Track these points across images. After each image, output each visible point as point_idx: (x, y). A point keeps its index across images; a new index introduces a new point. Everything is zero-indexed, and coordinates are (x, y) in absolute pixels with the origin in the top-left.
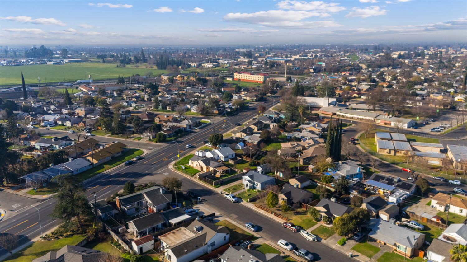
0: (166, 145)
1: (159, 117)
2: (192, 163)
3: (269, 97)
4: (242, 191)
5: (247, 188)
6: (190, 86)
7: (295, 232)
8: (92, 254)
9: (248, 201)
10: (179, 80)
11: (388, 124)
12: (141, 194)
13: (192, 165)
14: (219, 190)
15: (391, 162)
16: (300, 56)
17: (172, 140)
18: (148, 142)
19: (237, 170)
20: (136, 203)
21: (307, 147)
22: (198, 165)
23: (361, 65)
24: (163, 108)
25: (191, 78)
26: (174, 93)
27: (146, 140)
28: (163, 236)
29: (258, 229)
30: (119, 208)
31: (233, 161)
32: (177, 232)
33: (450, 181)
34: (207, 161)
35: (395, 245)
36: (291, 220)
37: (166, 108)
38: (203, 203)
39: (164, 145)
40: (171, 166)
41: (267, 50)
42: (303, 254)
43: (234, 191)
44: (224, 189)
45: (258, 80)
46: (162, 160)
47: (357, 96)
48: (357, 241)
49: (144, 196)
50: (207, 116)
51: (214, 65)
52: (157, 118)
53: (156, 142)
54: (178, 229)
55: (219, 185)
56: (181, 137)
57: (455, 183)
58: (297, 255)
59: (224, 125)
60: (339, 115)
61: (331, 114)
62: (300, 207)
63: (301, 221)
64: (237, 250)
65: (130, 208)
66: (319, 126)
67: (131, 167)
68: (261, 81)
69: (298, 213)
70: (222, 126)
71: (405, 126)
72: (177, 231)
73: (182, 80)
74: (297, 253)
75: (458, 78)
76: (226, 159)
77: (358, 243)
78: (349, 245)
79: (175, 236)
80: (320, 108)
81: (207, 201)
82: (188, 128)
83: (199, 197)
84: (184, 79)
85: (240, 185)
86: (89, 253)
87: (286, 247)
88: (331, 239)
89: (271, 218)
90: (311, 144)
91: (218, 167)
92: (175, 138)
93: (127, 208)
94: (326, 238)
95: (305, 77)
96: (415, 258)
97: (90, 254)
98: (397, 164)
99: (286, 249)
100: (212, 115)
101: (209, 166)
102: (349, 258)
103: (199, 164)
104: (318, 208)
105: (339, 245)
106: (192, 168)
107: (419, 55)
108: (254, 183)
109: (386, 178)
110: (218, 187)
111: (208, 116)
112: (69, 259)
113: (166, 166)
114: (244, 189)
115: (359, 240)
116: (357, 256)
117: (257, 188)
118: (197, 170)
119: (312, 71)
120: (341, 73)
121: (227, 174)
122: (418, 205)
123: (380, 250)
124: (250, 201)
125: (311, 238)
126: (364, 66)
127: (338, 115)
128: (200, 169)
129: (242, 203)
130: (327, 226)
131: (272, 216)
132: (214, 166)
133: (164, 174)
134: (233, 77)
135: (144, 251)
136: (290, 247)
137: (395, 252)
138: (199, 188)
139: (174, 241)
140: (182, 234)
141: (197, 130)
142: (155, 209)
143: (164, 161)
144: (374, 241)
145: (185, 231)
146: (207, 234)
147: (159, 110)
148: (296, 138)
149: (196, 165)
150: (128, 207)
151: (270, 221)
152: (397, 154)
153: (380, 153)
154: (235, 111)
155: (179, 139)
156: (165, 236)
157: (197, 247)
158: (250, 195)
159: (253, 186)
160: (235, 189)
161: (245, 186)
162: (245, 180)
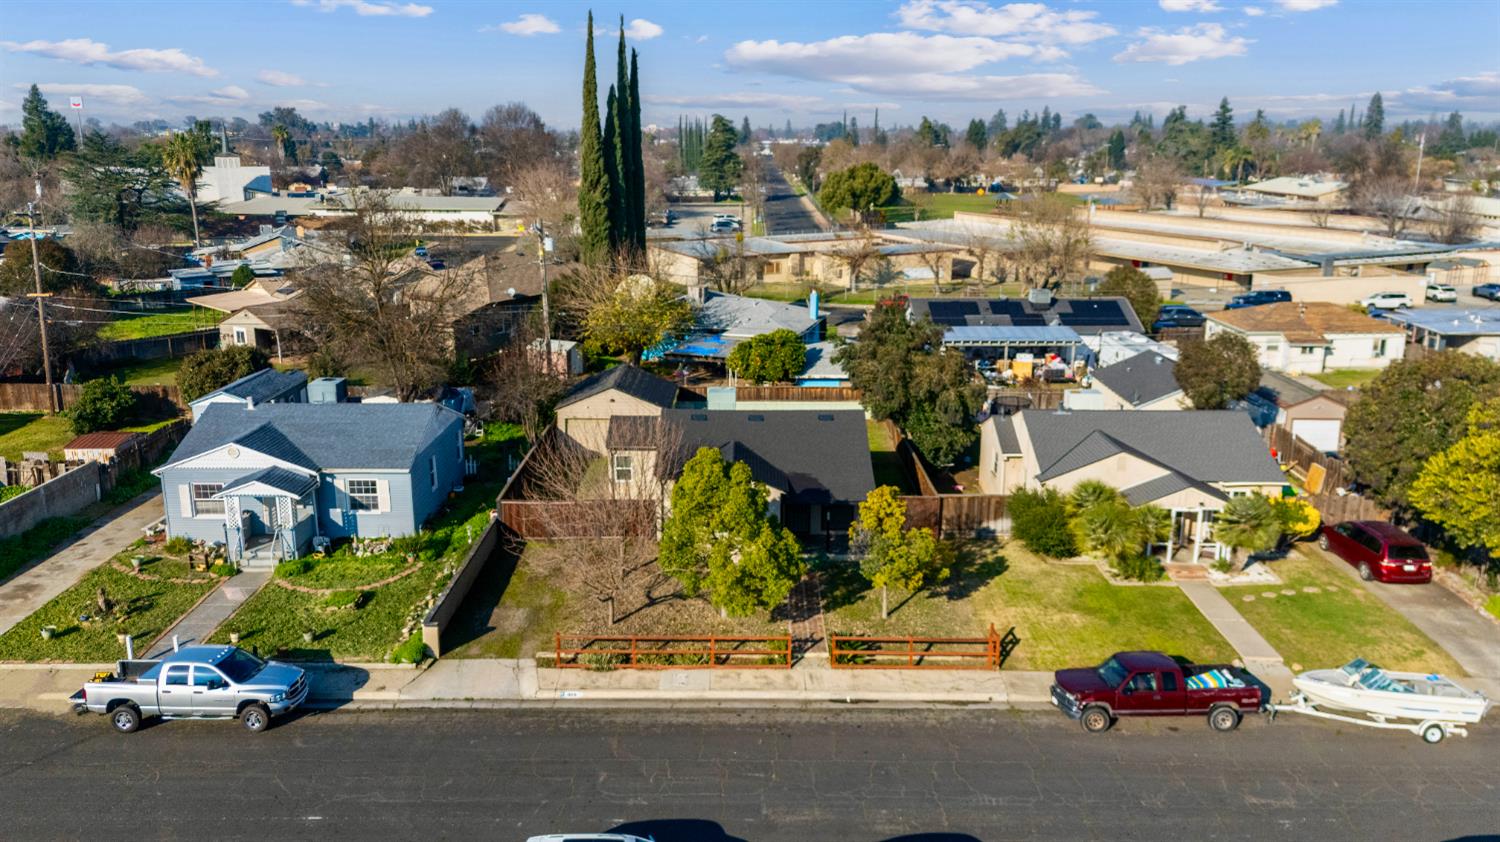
4: (233, 594)
5: (265, 563)
9: (424, 655)
43: (145, 621)
108: (320, 494)
114: (235, 572)
117: (370, 530)
124: (448, 644)
129: (367, 695)
158: (366, 598)
159: (321, 521)
160: (137, 607)
161: (235, 541)
162: (203, 491)
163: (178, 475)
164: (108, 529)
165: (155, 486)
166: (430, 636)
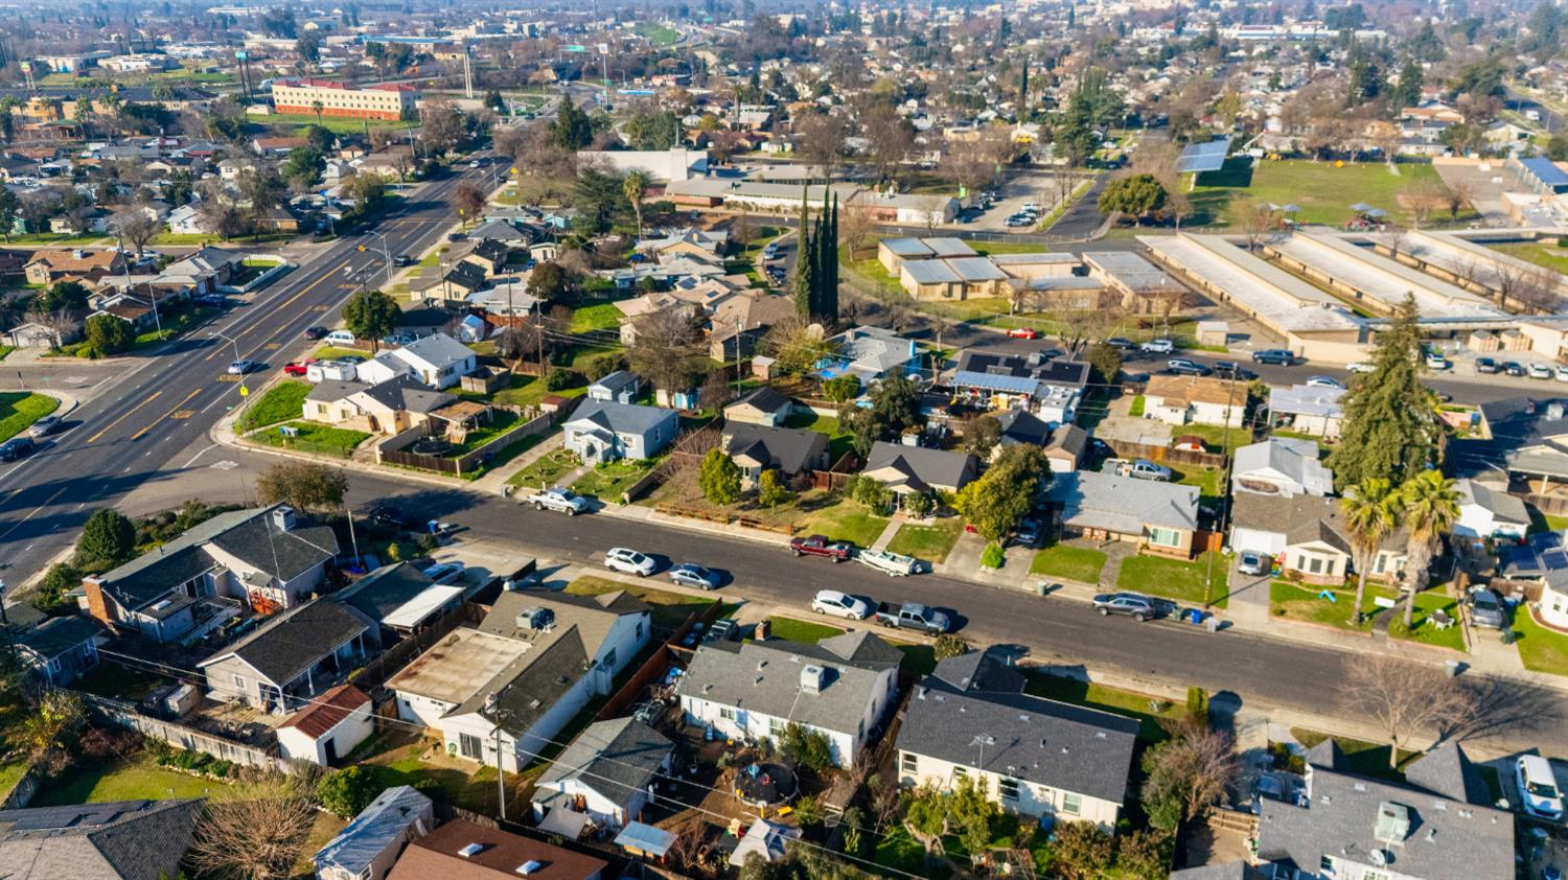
0: (145, 362)
1: (44, 261)
2: (321, 409)
3: (456, 162)
4: (579, 472)
5: (592, 463)
6: (100, 137)
7: (840, 561)
8: (128, 817)
9: (623, 502)
10: (39, 120)
11: (889, 217)
12: (193, 551)
13: (323, 419)
14: (493, 484)
15: (968, 317)
16: (479, 30)
17: (159, 342)
18: (48, 362)
19: (516, 409)
20: (182, 589)
21: (709, 304)
22: (354, 412)
23: (700, 54)
24: (30, 227)
25: (97, 107)
26: (44, 170)
27: (36, 354)
28: (402, 678)
29: (722, 579)
30: (107, 621)
31: (483, 382)
32: (450, 650)
33: (1144, 346)
34: (389, 393)
35: (1146, 532)
36: (804, 528)
37: (46, 228)
38: (456, 540)
39: (136, 365)
40: (225, 433)
41: (337, 11)
42: (916, 618)
43: (551, 478)
44: (507, 478)
45: (378, 109)
46: (168, 418)
47: (748, 144)
48: (1030, 547)
49: (206, 554)
50: (253, 242)
51: (154, 63)
52: (38, 266)
53: (93, 356)
54: (446, 639)
55: (481, 469)
56: (192, 326)
57: (1159, 348)
58: (893, 626)
59: (349, 269)
60: (735, 204)
61: (707, 201)
62: (807, 486)
63: (836, 525)
64: (729, 654)
65: (166, 611)
66: (702, 240)
67: (36, 466)
68: (393, 110)
69: (810, 506)
70: (342, 270)
71: (938, 219)
72: (448, 645)
73: (55, 119)
74: (895, 620)
75: (983, 82)
76: (450, 379)
77: (1036, 551)
78: (1018, 562)
79: (451, 666)
80: (664, 186)
81: (467, 529)
82: (203, 290)
83: (434, 522)
84: (60, 114)
85: (558, 457)
86: (110, 820)
87: (845, 611)
88: (956, 558)
89: (734, 538)
90: (721, 294)
91: (442, 407)
92: (170, 331)
93: (152, 613)
94: (939, 556)
95: (545, 97)
96: (1202, 556)
97: (119, 821)
98: (985, 321)
99: (849, 617)
100: (277, 239)
101: (404, 408)
102: (1043, 599)
103: (359, 409)
104: (878, 475)
105: (991, 570)
106: (328, 428)
107: (843, 26)
108: (615, 440)
109: (1003, 360)
110: (481, 476)
111: (257, 241)
112: (27, 867)
113: (203, 436)
114: (582, 465)
115: (1035, 542)
116: (1057, 587)
117: (629, 456)
118: (356, 433)
119: (551, 75)
120: (649, 79)
121: (485, 430)
122: (1111, 418)
123: (1105, 557)
124: (632, 500)
125: (903, 567)
126: (711, 59)
127: (729, 205)
128: (366, 428)
129: (603, 511)
130: (920, 522)
131: (736, 531)
132: (427, 406)
133: (214, 466)
134: (271, 103)
135: (341, 751)
136: (859, 607)
137: (1145, 552)
138: (405, 492)
139: (463, 683)
140: (477, 654)
141: (243, 293)
142: (280, 596)
143: (184, 420)
144: (1076, 534)
145: (481, 642)
146: (581, 628)
147: (16, 239)
148: (655, 281)
149: (344, 413)
150: (156, 607)
151: (740, 546)
152: (971, 296)
153: (922, 299)
154: (360, 218)
155: (189, 336)
156: (410, 675)
157: (568, 681)
158: (618, 480)
159: (614, 450)
160: (550, 473)
161: (584, 454)
162: (579, 434)
163: (570, 426)
164: (549, 441)
165: (562, 429)
166: (626, 497)
